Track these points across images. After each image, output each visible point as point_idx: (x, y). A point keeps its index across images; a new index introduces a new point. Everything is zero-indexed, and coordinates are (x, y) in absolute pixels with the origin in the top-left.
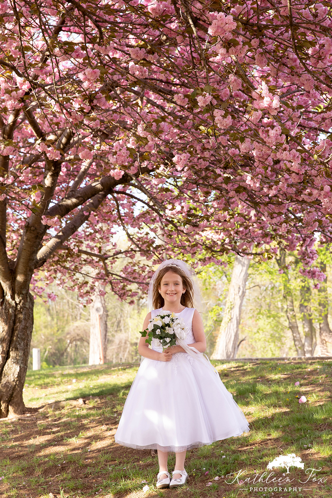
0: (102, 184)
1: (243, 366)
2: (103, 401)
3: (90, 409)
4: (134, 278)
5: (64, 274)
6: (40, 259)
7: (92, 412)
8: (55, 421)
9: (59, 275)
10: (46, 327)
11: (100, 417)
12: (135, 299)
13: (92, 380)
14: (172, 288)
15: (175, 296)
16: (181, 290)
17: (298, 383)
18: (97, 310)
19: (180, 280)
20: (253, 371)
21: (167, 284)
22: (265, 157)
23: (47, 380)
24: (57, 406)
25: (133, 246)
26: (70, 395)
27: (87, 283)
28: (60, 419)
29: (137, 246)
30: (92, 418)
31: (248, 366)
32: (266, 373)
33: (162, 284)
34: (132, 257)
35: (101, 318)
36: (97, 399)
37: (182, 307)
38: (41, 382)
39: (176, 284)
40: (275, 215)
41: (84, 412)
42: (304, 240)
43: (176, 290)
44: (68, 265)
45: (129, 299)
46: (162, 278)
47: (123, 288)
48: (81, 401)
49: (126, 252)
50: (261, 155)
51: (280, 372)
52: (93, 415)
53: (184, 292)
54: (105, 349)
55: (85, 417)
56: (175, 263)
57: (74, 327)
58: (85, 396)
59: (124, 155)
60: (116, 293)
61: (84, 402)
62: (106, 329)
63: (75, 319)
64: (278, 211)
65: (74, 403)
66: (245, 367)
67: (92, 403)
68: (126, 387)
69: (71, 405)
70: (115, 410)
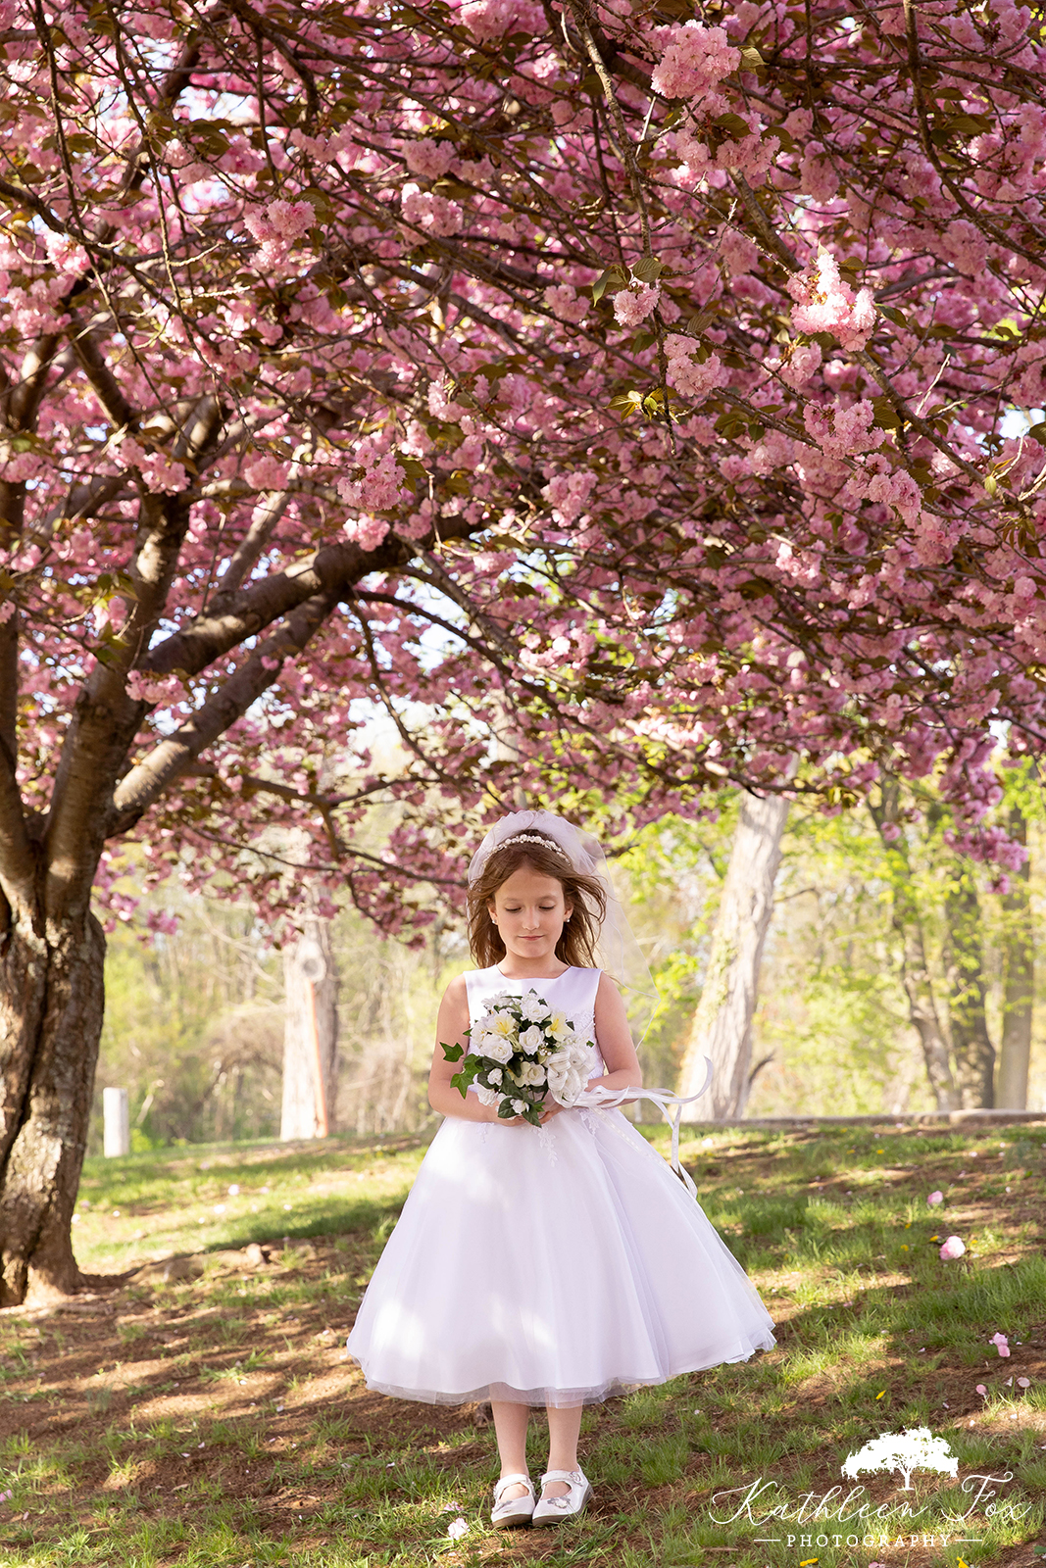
0: (318, 568)
1: (764, 1143)
2: (325, 1252)
3: (283, 1277)
4: (424, 867)
5: (201, 849)
6: (125, 808)
7: (289, 1287)
8: (174, 1315)
9: (188, 853)
10: (144, 1020)
11: (313, 1303)
12: (426, 931)
13: (290, 1186)
17: (937, 1198)
18: (307, 967)
20: (796, 1159)
22: (834, 485)
23: (148, 1189)
24: (182, 1267)
25: (419, 767)
26: (223, 1236)
27: (275, 877)
28: (188, 1308)
29: (432, 765)
30: (289, 1306)
31: (781, 1144)
32: (839, 1163)
34: (415, 800)
35: (318, 991)
36: (306, 1248)
38: (128, 1194)
39: (546, 907)
40: (866, 668)
41: (266, 1288)
42: (958, 745)
43: (543, 926)
45: (408, 932)
47: (389, 898)
48: (254, 1253)
49: (398, 784)
50: (822, 479)
51: (884, 1162)
52: (293, 1297)
54: (332, 1091)
55: (268, 1303)
56: (537, 825)
57: (234, 1019)
58: (268, 1238)
59: (388, 479)
60: (366, 913)
61: (265, 1255)
62: (334, 1028)
63: (237, 994)
64: (874, 654)
65: (233, 1259)
66: (772, 1146)
67: (288, 1260)
68: (396, 1210)
69: (224, 1266)
70: (361, 1282)
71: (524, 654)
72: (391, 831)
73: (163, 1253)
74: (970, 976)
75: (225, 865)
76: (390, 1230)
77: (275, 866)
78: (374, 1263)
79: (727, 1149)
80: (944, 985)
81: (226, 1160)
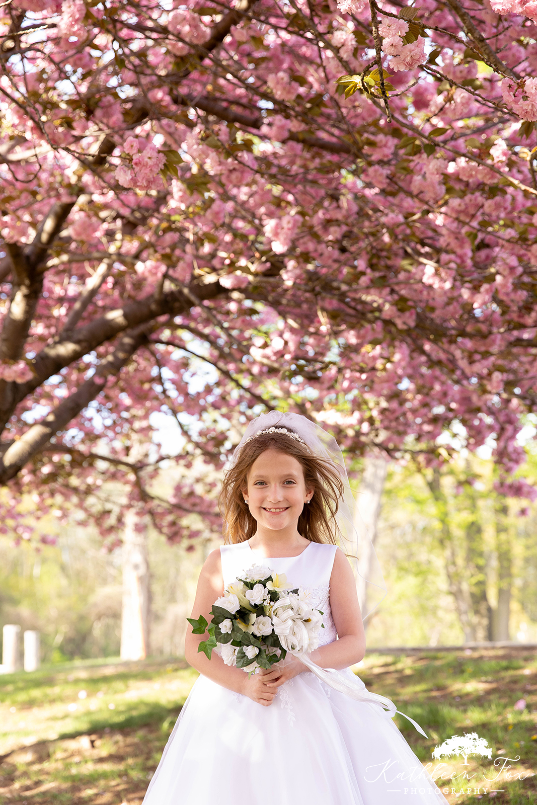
0: (125, 316)
1: (394, 663)
2: (130, 740)
3: (101, 760)
4: (194, 505)
5: (67, 497)
6: (11, 466)
7: (107, 767)
8: (28, 788)
9: (59, 499)
10: (60, 596)
11: (118, 781)
12: (195, 542)
13: (116, 692)
14: (275, 493)
15: (285, 513)
16: (300, 495)
17: (521, 705)
18: (136, 567)
19: (296, 469)
20: (419, 676)
21: (262, 483)
22: (472, 211)
23: (36, 693)
24: (42, 750)
25: (190, 447)
26: (69, 727)
27: (109, 512)
28: (38, 783)
29: (197, 445)
30: (102, 783)
31: (407, 665)
32: (447, 678)
33: (251, 482)
34: (189, 466)
35: (141, 579)
36: (119, 737)
37: (302, 540)
38: (22, 697)
39: (288, 482)
40: (477, 357)
41: (89, 768)
42: (503, 429)
43: (286, 500)
44: (74, 481)
45: (185, 543)
46: (250, 465)
47: (173, 524)
48: (84, 741)
49: (179, 457)
50: (463, 207)
51: (475, 675)
52: (105, 776)
53: (308, 500)
54: (148, 632)
55: (90, 780)
56: (284, 422)
58: (97, 730)
59: (150, 162)
60: (161, 532)
61: (92, 742)
62: (150, 597)
63: (104, 581)
64: (483, 349)
65: (72, 745)
66: (399, 666)
67: (105, 747)
68: (177, 710)
69: (65, 750)
70: (150, 763)
71: (253, 350)
72: (174, 484)
73: (30, 741)
74: (480, 568)
75: (81, 506)
76: (172, 724)
77: (108, 506)
78: (161, 749)
79: (372, 668)
80: (467, 573)
81: (83, 675)
